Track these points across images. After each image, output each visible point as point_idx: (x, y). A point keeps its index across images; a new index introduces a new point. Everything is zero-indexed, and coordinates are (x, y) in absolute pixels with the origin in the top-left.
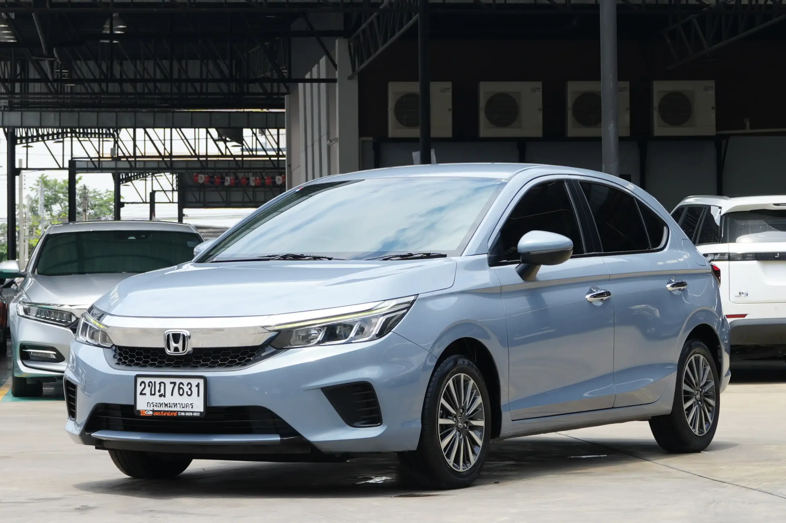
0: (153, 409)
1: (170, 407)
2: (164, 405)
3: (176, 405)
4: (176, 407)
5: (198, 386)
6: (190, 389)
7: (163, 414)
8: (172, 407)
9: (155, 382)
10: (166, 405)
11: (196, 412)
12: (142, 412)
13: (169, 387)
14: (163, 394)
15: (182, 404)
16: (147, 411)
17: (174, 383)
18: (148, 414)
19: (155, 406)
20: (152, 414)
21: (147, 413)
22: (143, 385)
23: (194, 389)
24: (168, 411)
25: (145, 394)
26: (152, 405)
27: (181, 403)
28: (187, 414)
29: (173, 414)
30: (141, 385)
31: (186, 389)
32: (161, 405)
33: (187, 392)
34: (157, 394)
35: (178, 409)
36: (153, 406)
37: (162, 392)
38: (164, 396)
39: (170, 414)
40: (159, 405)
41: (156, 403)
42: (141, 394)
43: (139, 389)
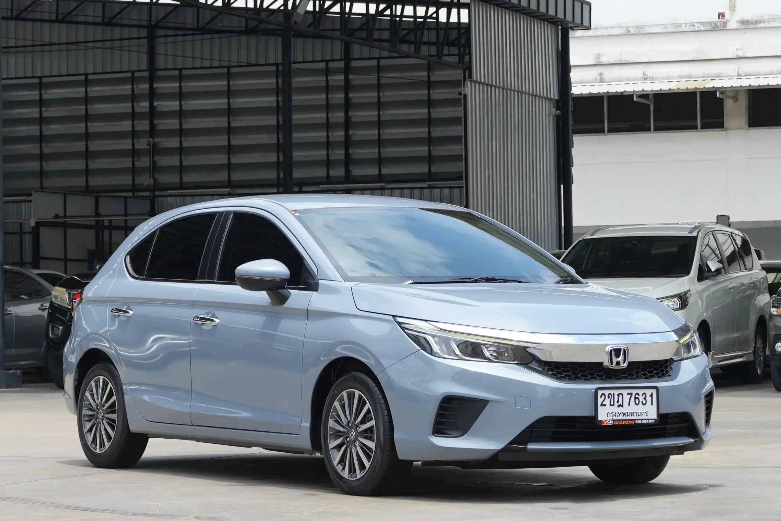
0: (613, 419)
1: (627, 416)
2: (622, 415)
3: (632, 414)
4: (633, 415)
5: (652, 396)
6: (645, 399)
7: (623, 423)
8: (629, 416)
9: (614, 394)
10: (624, 414)
11: (651, 420)
12: (604, 422)
13: (626, 398)
14: (622, 405)
15: (638, 413)
17: (631, 394)
18: (609, 424)
19: (614, 416)
20: (612, 423)
22: (603, 397)
23: (649, 399)
24: (626, 420)
25: (605, 405)
26: (611, 415)
28: (644, 422)
29: (631, 422)
30: (601, 397)
32: (619, 415)
33: (642, 401)
35: (635, 417)
36: (613, 416)
37: (620, 402)
38: (622, 406)
39: (628, 422)
40: (618, 415)
41: (615, 413)
42: (602, 405)
43: (600, 400)
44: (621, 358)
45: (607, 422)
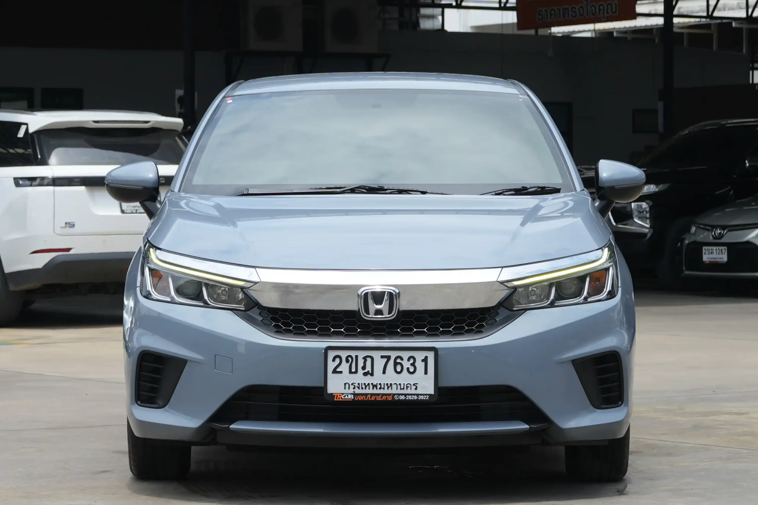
0: (353, 391)
1: (380, 388)
2: (371, 386)
3: (390, 386)
4: (390, 388)
5: (425, 360)
6: (413, 364)
7: (371, 398)
8: (384, 389)
9: (357, 357)
10: (375, 386)
11: (424, 395)
12: (337, 396)
13: (379, 364)
14: (370, 372)
15: (400, 384)
16: (345, 394)
17: (389, 358)
18: (346, 399)
19: (356, 388)
21: (344, 397)
22: (338, 361)
23: (420, 366)
24: (378, 395)
25: (341, 372)
26: (352, 387)
27: (398, 384)
28: (410, 398)
29: (387, 398)
30: (334, 360)
31: (407, 364)
32: (366, 387)
33: (408, 369)
34: (361, 372)
35: (394, 391)
36: (354, 388)
37: (368, 368)
38: (372, 374)
39: (382, 398)
40: (364, 387)
41: (359, 384)
42: (335, 371)
43: (331, 365)
44: (384, 306)
45: (343, 396)
